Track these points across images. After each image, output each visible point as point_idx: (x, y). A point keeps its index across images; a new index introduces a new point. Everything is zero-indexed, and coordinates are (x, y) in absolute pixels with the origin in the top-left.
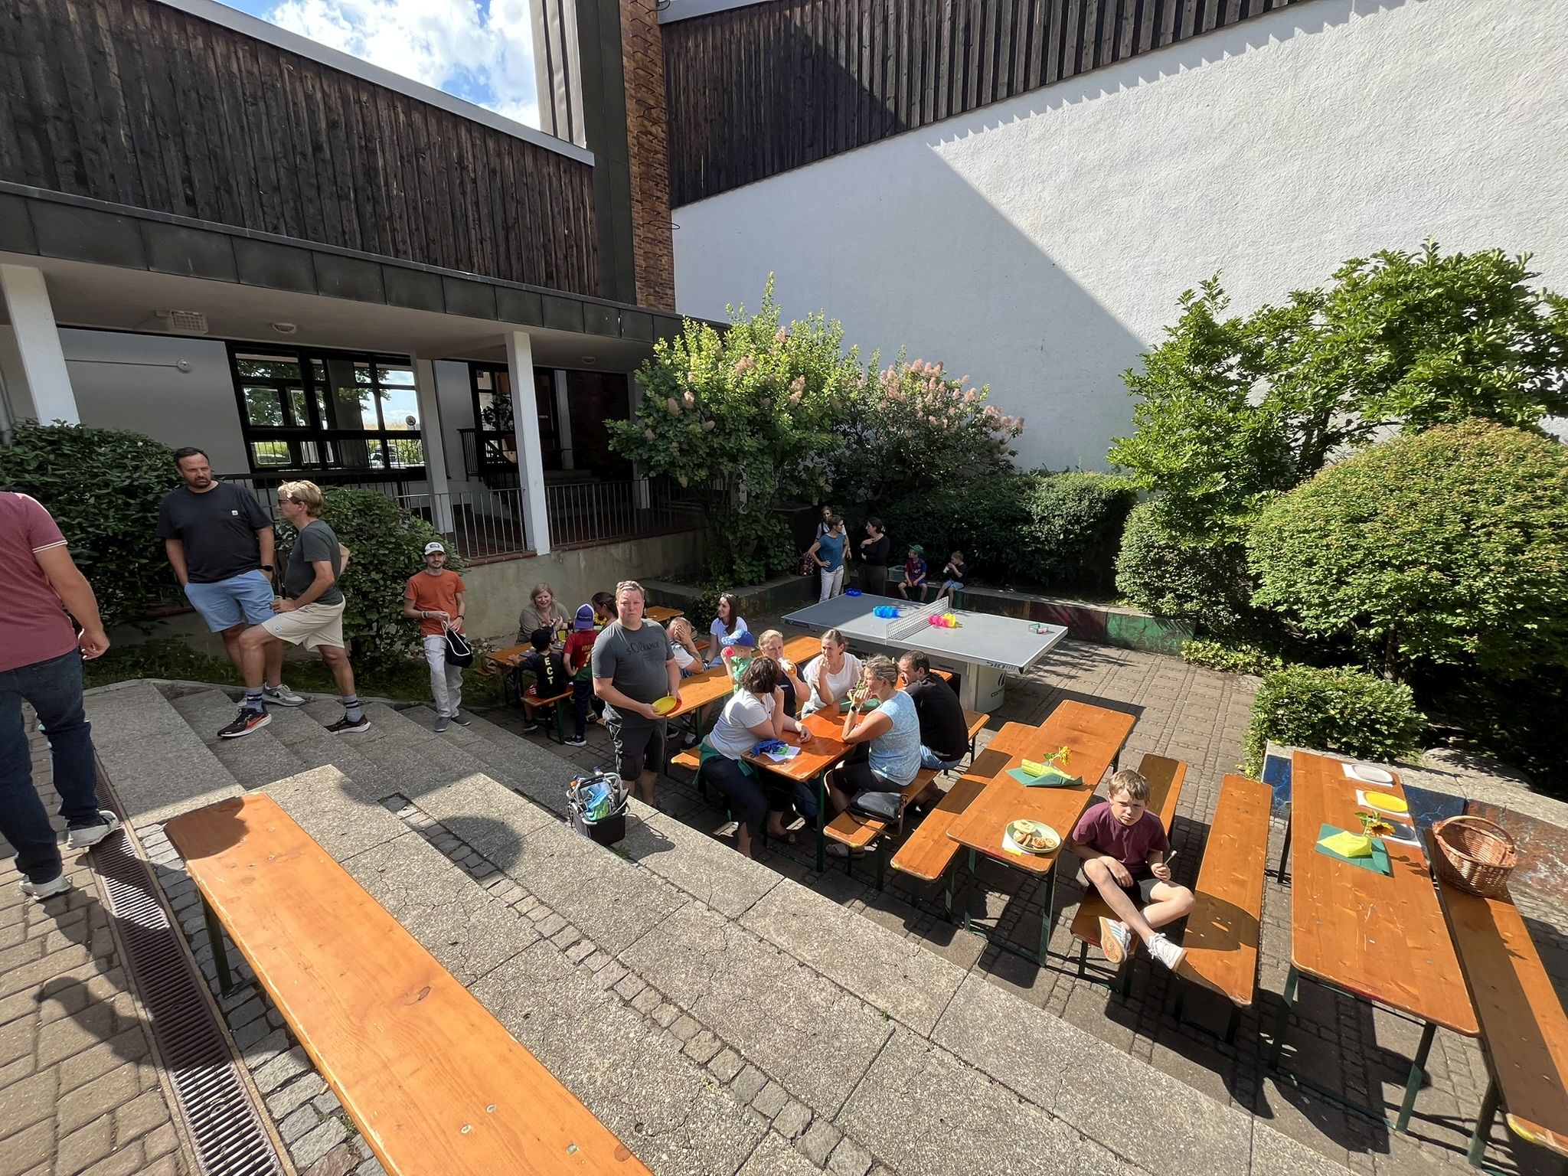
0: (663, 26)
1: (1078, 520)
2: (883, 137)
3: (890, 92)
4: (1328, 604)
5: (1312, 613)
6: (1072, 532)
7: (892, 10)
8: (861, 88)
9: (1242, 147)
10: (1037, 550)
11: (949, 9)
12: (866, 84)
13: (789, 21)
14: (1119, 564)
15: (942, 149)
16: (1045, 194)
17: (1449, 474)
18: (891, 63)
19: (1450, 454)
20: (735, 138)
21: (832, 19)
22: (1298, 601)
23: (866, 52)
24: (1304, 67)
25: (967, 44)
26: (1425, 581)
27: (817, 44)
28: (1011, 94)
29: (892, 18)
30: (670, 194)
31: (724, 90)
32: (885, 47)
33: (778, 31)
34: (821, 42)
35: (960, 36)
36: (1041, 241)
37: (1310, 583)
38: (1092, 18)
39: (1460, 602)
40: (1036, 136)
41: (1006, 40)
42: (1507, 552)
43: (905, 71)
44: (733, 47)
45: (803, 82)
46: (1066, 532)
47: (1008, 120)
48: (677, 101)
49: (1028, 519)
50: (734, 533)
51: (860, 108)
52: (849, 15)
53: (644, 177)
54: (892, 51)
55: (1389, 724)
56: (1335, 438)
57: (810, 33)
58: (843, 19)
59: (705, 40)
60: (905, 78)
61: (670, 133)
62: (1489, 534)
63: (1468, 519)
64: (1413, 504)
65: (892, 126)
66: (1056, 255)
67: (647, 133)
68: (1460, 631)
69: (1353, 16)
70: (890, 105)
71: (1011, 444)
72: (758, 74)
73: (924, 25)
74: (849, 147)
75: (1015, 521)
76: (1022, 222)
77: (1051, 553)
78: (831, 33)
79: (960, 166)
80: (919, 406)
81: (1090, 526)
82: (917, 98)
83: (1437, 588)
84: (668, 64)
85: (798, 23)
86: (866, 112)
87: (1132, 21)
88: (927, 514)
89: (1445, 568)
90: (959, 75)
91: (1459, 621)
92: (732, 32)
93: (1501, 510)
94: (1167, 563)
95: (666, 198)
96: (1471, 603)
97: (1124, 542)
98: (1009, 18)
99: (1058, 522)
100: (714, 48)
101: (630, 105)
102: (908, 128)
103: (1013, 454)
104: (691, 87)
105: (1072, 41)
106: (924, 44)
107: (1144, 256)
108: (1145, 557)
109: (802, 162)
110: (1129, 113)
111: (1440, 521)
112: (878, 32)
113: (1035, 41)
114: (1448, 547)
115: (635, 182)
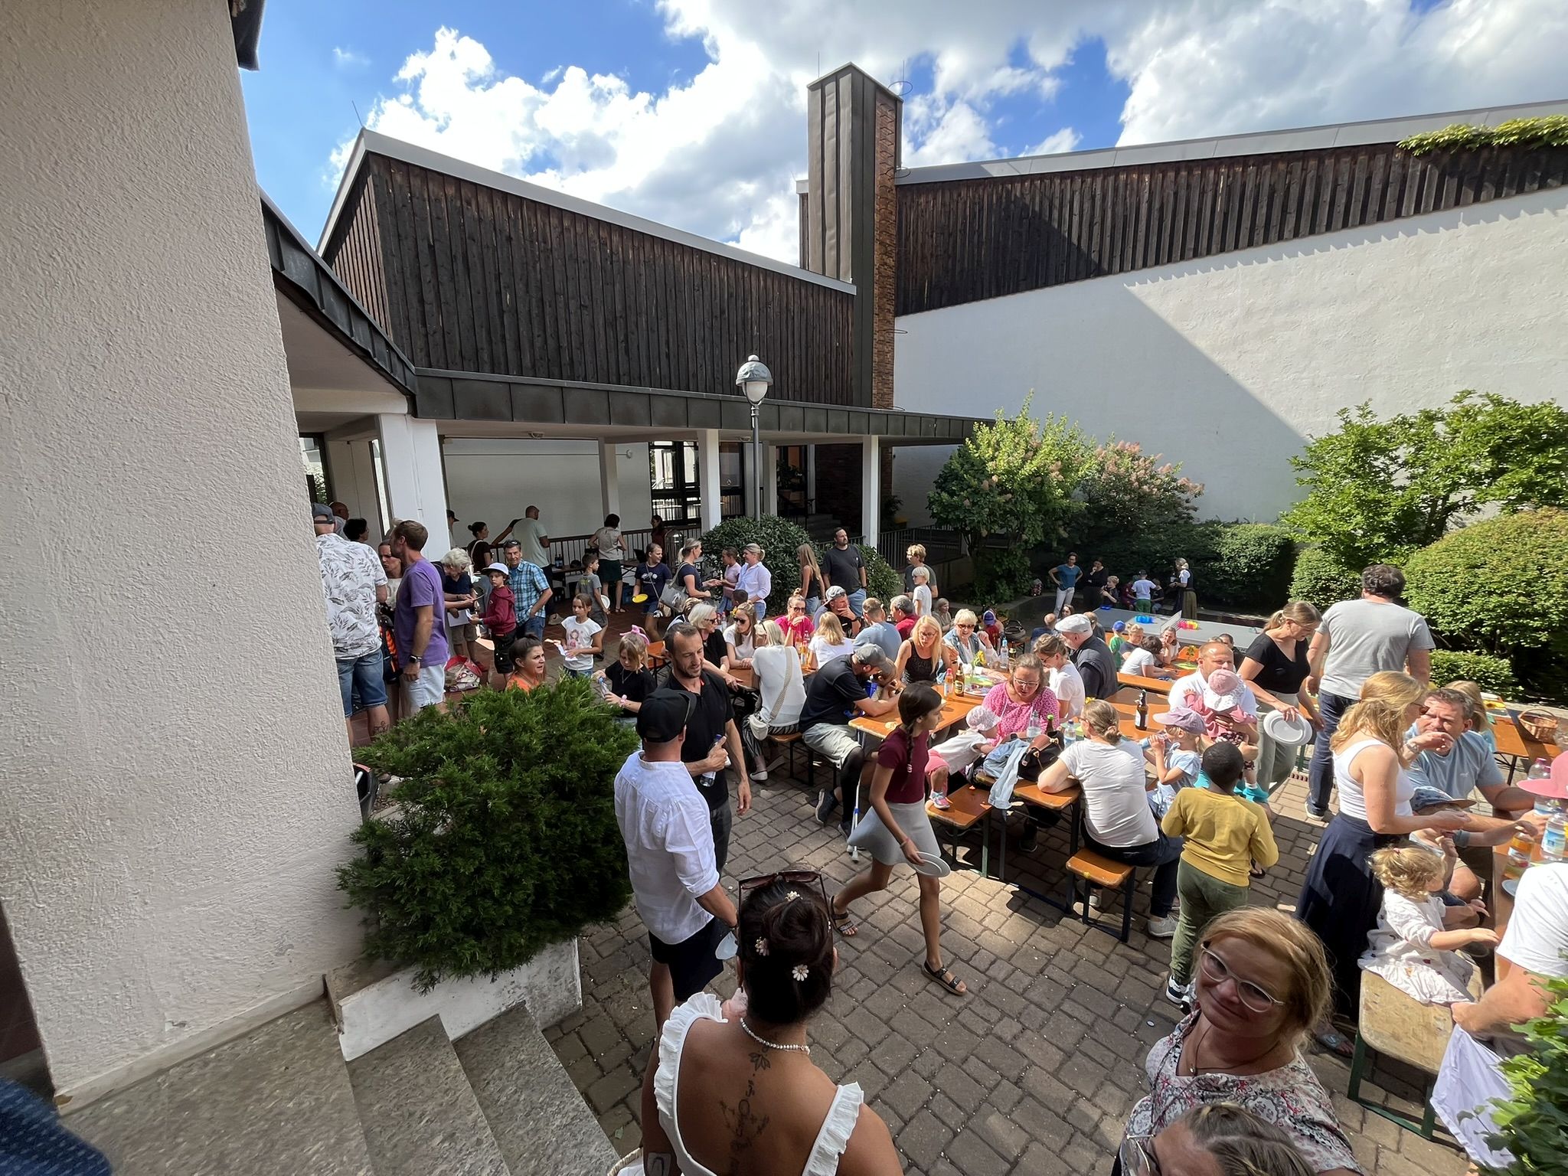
0: (897, 186)
1: (1259, 559)
2: (1087, 277)
3: (1095, 247)
4: (1457, 614)
5: (1446, 620)
6: (1254, 567)
7: (1098, 192)
8: (1070, 243)
9: (1379, 304)
10: (1224, 581)
11: (1147, 195)
12: (1075, 241)
13: (1009, 193)
14: (1292, 591)
15: (1136, 289)
16: (1221, 325)
17: (1531, 542)
18: (1097, 229)
19: (1532, 530)
20: (958, 269)
21: (1047, 194)
22: (1436, 614)
23: (1076, 219)
24: (1425, 254)
25: (1161, 220)
26: (1516, 603)
27: (1033, 211)
28: (1196, 254)
29: (1098, 198)
30: (896, 306)
31: (950, 235)
32: (1092, 216)
33: (999, 198)
34: (1037, 209)
35: (1155, 214)
36: (1217, 358)
37: (1444, 603)
38: (1263, 211)
39: (1536, 614)
40: (1216, 284)
41: (1193, 221)
42: (1563, 586)
43: (1109, 234)
44: (960, 205)
45: (1020, 235)
46: (1249, 567)
47: (1192, 272)
48: (907, 238)
49: (1218, 557)
50: (1000, 566)
51: (1069, 255)
52: (1062, 191)
53: (882, 296)
54: (1097, 219)
55: (1496, 678)
56: (1455, 507)
57: (1027, 201)
58: (1057, 194)
59: (935, 199)
60: (1108, 239)
61: (898, 262)
62: (1553, 577)
63: (1541, 568)
64: (1508, 559)
65: (1095, 270)
66: (1229, 369)
67: (886, 264)
68: (1537, 629)
69: (1461, 225)
70: (1095, 256)
71: (1194, 503)
72: (980, 226)
73: (1125, 204)
74: (1058, 282)
75: (1208, 559)
76: (1202, 344)
77: (1237, 582)
78: (1046, 204)
79: (1152, 302)
80: (1133, 478)
81: (1268, 563)
82: (1118, 253)
83: (1524, 606)
84: (900, 213)
85: (1018, 194)
86: (1074, 258)
87: (1294, 215)
88: (1133, 553)
89: (1528, 595)
90: (1154, 240)
91: (1537, 624)
92: (960, 195)
93: (1559, 563)
94: (1333, 590)
95: (892, 308)
96: (1543, 615)
97: (1296, 575)
98: (1196, 204)
99: (1243, 561)
100: (943, 204)
101: (877, 246)
102: (1110, 272)
103: (1195, 509)
104: (920, 230)
105: (1246, 224)
106: (1125, 217)
107: (1302, 372)
108: (1314, 586)
109: (1016, 290)
110: (1290, 275)
111: (1524, 570)
112: (1087, 205)
113: (1216, 222)
114: (1529, 583)
115: (876, 300)
